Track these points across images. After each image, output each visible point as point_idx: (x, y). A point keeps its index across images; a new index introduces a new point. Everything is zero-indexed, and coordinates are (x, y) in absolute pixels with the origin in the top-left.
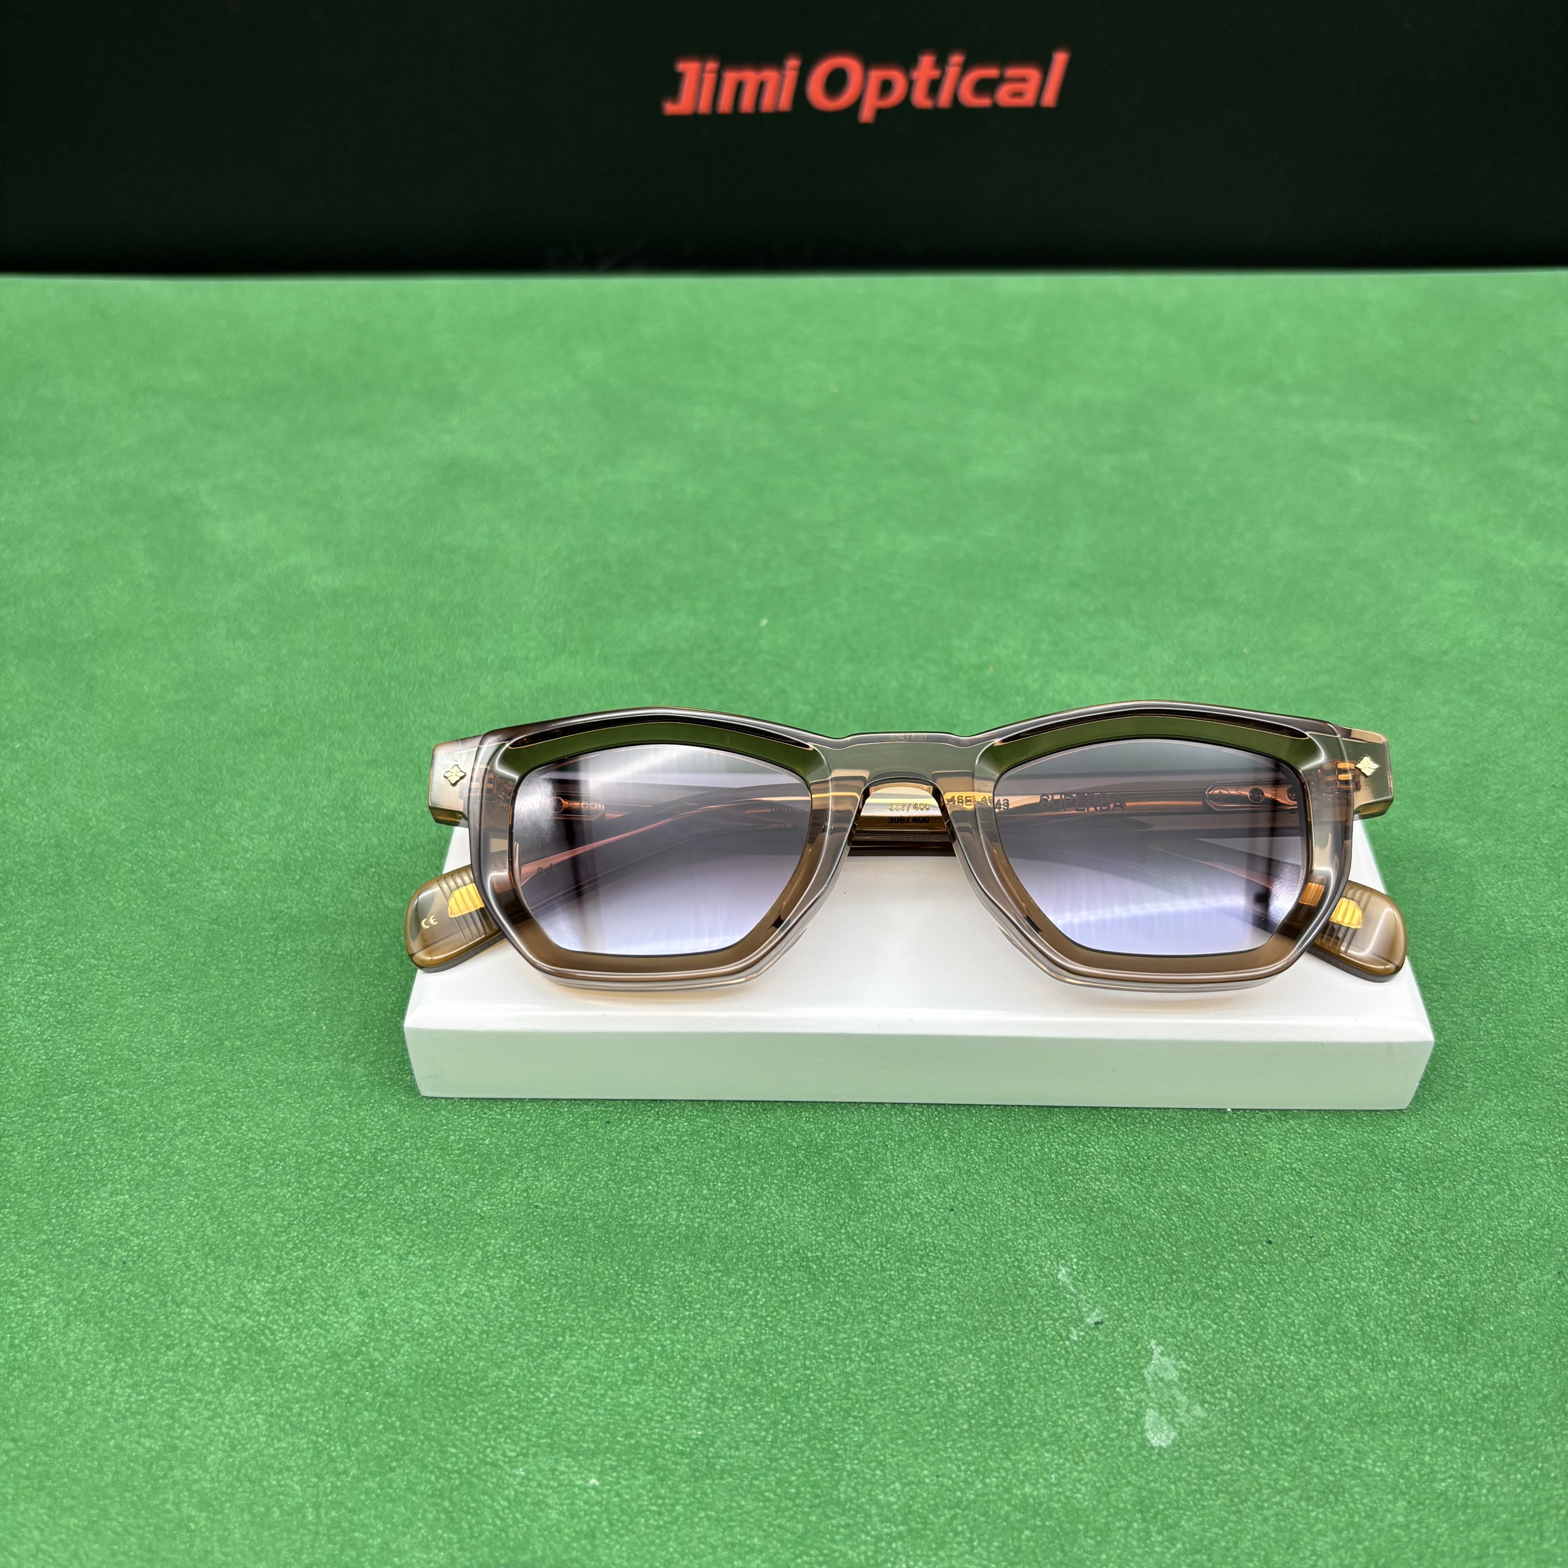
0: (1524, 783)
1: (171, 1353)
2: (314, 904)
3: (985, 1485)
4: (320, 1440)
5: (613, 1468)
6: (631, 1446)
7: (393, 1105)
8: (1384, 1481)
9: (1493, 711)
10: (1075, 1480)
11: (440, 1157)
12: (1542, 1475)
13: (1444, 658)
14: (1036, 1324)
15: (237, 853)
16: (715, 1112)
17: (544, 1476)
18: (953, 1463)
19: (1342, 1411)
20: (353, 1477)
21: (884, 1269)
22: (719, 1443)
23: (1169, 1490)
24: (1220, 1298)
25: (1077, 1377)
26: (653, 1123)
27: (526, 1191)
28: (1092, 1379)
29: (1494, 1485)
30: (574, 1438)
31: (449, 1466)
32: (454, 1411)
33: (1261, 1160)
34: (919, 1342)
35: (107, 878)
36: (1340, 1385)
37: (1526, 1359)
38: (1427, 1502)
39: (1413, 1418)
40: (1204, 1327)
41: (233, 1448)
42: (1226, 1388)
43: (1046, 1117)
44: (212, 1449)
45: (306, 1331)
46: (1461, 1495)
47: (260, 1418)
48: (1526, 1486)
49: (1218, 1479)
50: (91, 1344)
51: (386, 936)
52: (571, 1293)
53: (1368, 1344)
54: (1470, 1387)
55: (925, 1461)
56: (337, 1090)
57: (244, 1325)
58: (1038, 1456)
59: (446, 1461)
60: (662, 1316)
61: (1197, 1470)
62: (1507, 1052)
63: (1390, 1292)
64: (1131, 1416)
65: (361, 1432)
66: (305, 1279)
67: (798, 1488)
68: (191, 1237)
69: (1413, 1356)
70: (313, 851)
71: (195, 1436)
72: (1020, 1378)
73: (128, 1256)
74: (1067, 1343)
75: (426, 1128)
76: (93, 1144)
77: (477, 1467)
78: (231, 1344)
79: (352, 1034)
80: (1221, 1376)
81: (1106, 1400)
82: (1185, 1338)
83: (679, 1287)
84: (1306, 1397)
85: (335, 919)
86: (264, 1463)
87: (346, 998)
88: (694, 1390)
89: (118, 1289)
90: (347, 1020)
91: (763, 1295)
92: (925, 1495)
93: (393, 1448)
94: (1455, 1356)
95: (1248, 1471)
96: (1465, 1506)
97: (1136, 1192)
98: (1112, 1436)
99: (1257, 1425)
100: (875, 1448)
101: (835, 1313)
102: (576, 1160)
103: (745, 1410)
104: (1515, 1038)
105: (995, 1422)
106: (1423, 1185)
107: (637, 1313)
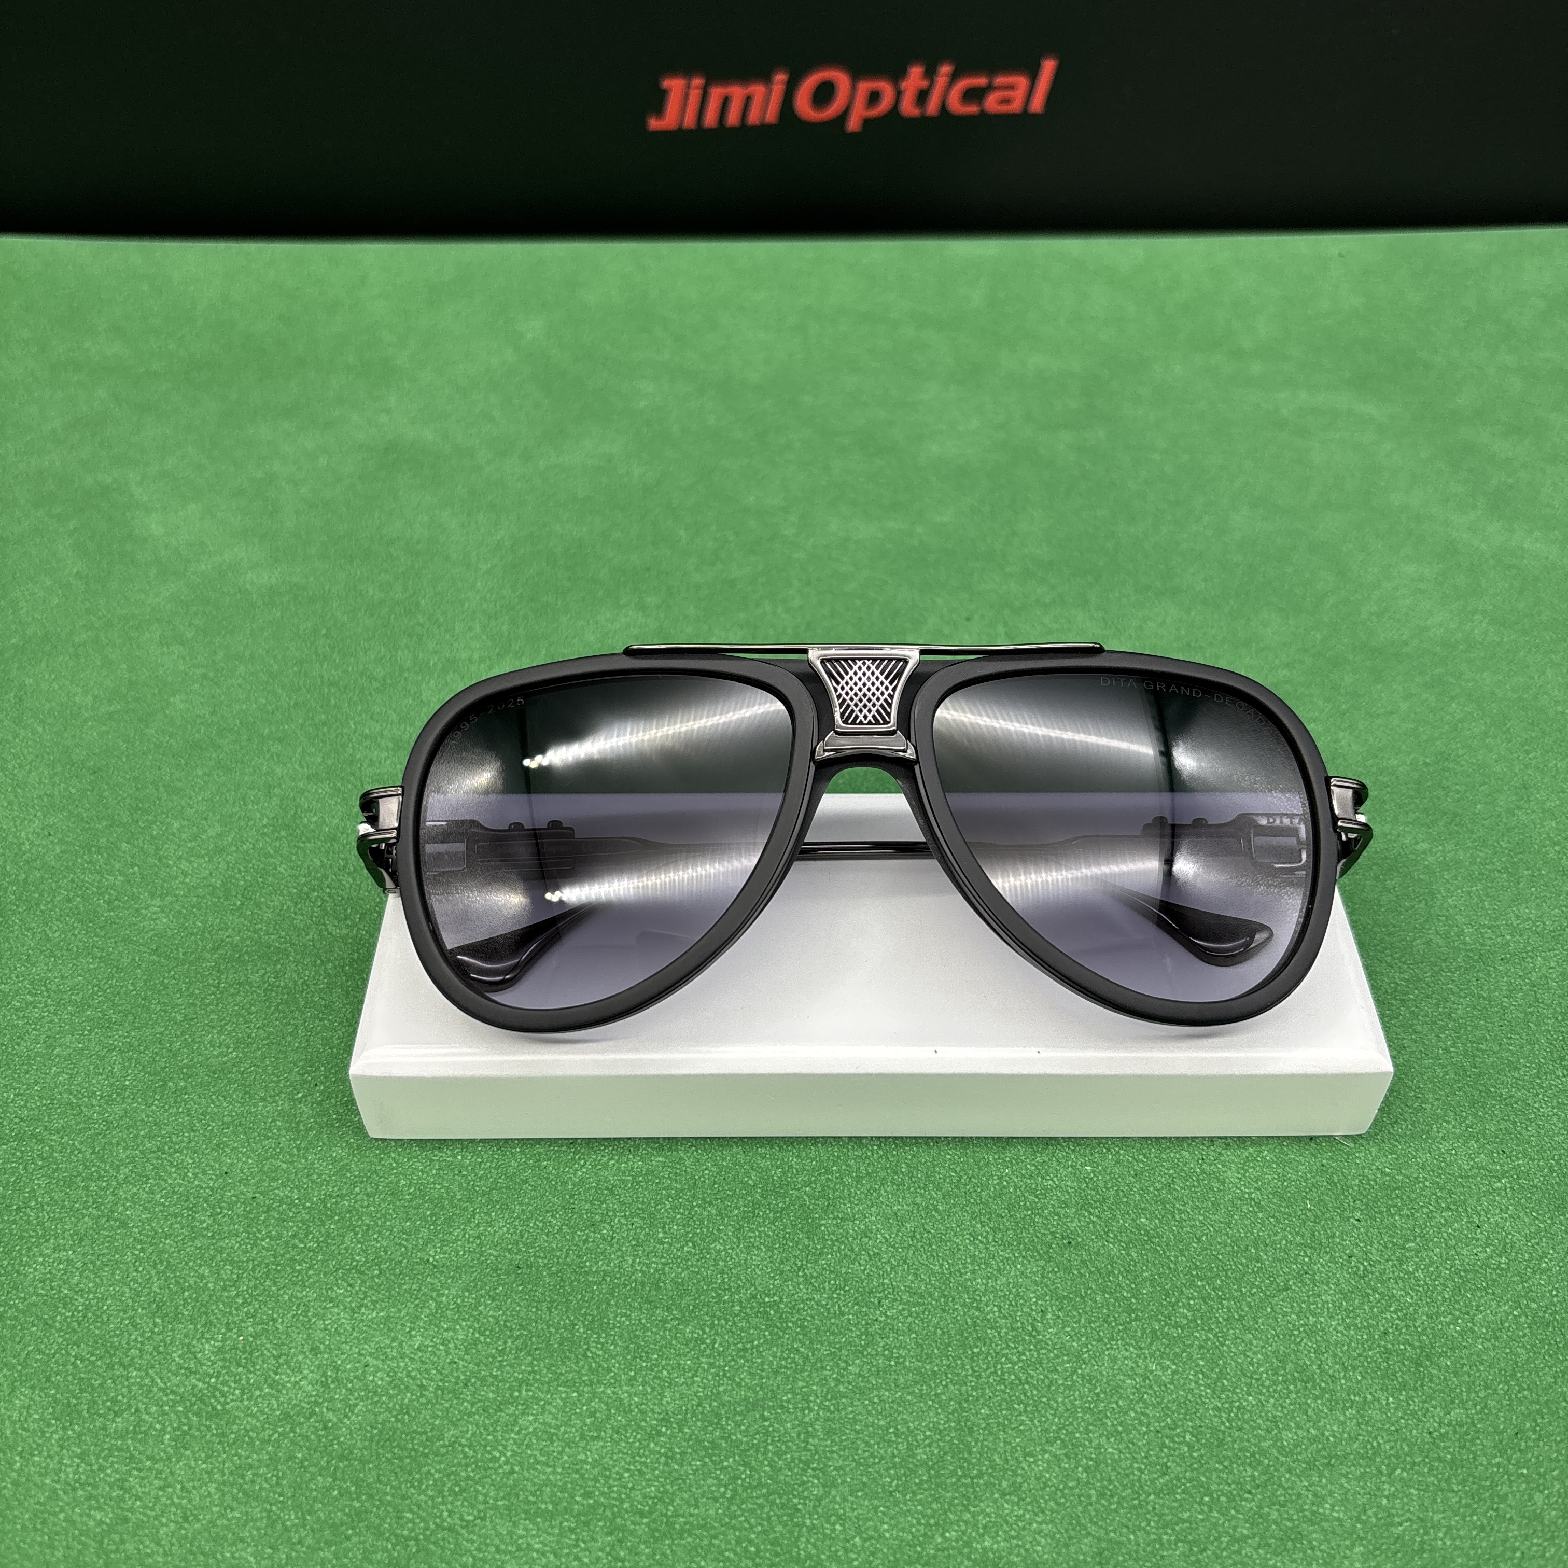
0: (1485, 783)
1: (118, 1420)
2: (255, 932)
3: (945, 1539)
4: (274, 1508)
5: (572, 1530)
6: (589, 1505)
7: (342, 1148)
8: (1341, 1525)
9: (1454, 705)
10: (1035, 1532)
11: (391, 1202)
12: (1496, 1516)
13: (1405, 650)
14: (995, 1367)
15: (176, 877)
16: (670, 1149)
17: (502, 1540)
18: (913, 1517)
19: (1300, 1453)
20: (308, 1548)
21: (842, 1314)
22: (677, 1500)
23: (1129, 1539)
24: (1179, 1337)
25: (1036, 1421)
26: (607, 1163)
27: (478, 1237)
28: (1052, 1424)
29: (1449, 1528)
30: (533, 1499)
31: (406, 1533)
32: (410, 1473)
33: (1219, 1190)
34: (878, 1389)
35: (42, 908)
36: (1298, 1427)
37: (1482, 1395)
38: (1384, 1547)
39: (1370, 1459)
40: (1163, 1368)
41: (185, 1519)
42: (1185, 1431)
43: (1004, 1148)
44: (164, 1520)
45: (258, 1393)
46: (1418, 1539)
47: (212, 1488)
48: (1482, 1528)
49: (1177, 1528)
50: (38, 1414)
51: (330, 965)
52: (526, 1347)
53: (1326, 1383)
54: (1428, 1425)
55: (884, 1514)
56: (284, 1132)
57: (194, 1387)
58: (998, 1508)
59: (402, 1527)
60: (619, 1369)
61: (1156, 1519)
62: (1465, 1071)
63: (1348, 1328)
64: (1091, 1463)
65: (315, 1499)
66: (256, 1336)
67: (758, 1547)
68: (138, 1294)
69: (1370, 1393)
70: (255, 874)
71: (146, 1507)
72: (979, 1425)
73: (73, 1316)
74: (1026, 1387)
75: (375, 1172)
76: (33, 1195)
77: (433, 1532)
78: (181, 1409)
79: (298, 1072)
80: (1180, 1419)
81: (1065, 1446)
82: (1144, 1381)
83: (636, 1336)
84: (1265, 1440)
85: (278, 948)
86: (217, 1534)
87: (291, 1034)
88: (652, 1445)
89: (63, 1352)
90: (293, 1057)
91: (720, 1345)
92: (885, 1551)
93: (348, 1515)
94: (1412, 1393)
95: (1207, 1517)
96: (1424, 1551)
97: (1094, 1227)
98: (1071, 1484)
99: (1216, 1470)
100: (834, 1501)
101: (794, 1361)
102: (529, 1204)
103: (705, 1465)
104: (1473, 1056)
105: (953, 1474)
106: (1381, 1213)
107: (594, 1365)
